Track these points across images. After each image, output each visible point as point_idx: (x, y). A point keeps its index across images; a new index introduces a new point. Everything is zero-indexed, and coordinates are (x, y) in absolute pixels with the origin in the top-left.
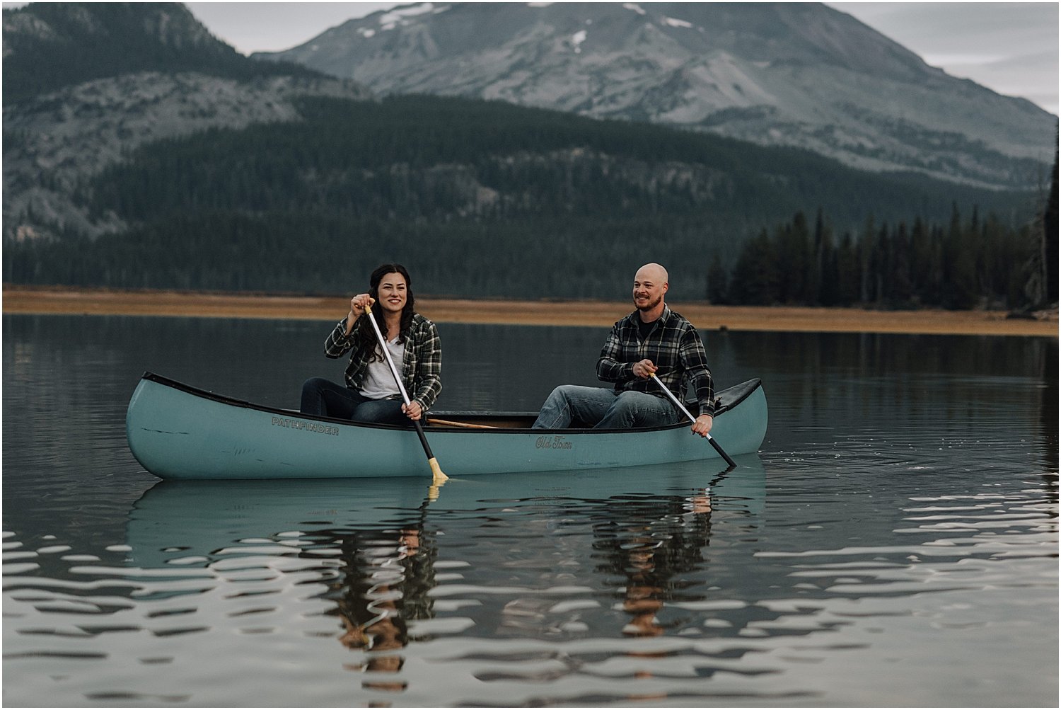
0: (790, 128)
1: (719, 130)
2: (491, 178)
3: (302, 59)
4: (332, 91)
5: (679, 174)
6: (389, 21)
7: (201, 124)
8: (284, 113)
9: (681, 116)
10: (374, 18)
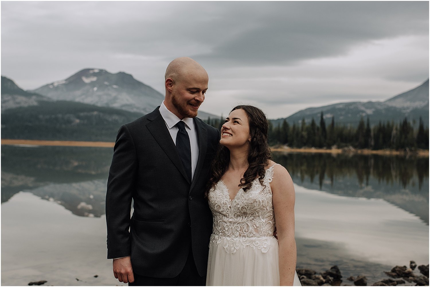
0: (138, 108)
1: (124, 108)
2: (79, 117)
3: (37, 92)
4: (45, 99)
5: (116, 117)
6: (56, 84)
7: (18, 106)
8: (35, 104)
9: (116, 105)
10: (52, 84)
